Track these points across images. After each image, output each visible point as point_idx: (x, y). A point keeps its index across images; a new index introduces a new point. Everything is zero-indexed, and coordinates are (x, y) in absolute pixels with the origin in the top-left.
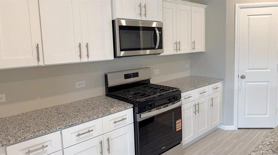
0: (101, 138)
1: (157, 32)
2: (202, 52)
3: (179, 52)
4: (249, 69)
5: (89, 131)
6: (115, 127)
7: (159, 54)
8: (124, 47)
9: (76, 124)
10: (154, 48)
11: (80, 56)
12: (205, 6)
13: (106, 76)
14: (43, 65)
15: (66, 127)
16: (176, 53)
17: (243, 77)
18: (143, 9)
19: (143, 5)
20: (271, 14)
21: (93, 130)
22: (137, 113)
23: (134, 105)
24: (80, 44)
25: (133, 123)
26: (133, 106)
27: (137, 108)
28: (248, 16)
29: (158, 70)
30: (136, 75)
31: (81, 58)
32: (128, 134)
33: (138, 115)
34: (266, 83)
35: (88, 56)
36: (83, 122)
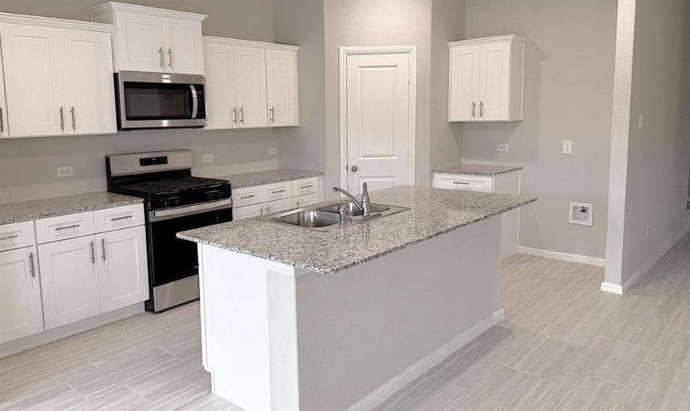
0: (92, 238)
1: (194, 92)
2: (293, 127)
3: (242, 126)
4: (363, 156)
5: (74, 226)
6: (113, 226)
7: (202, 127)
8: (132, 114)
9: (55, 215)
10: (190, 117)
11: (62, 126)
12: (296, 48)
13: (107, 160)
14: (8, 137)
15: (41, 217)
16: (235, 126)
17: (355, 169)
18: (167, 56)
19: (166, 50)
20: (396, 66)
21: (78, 226)
22: (150, 210)
23: (145, 199)
24: (62, 108)
25: (144, 226)
26: (143, 200)
27: (149, 203)
28: (360, 67)
29: (211, 156)
30: (163, 160)
31: (63, 129)
32: (136, 240)
33: (151, 213)
34: (392, 179)
35: (74, 125)
36: (64, 213)
